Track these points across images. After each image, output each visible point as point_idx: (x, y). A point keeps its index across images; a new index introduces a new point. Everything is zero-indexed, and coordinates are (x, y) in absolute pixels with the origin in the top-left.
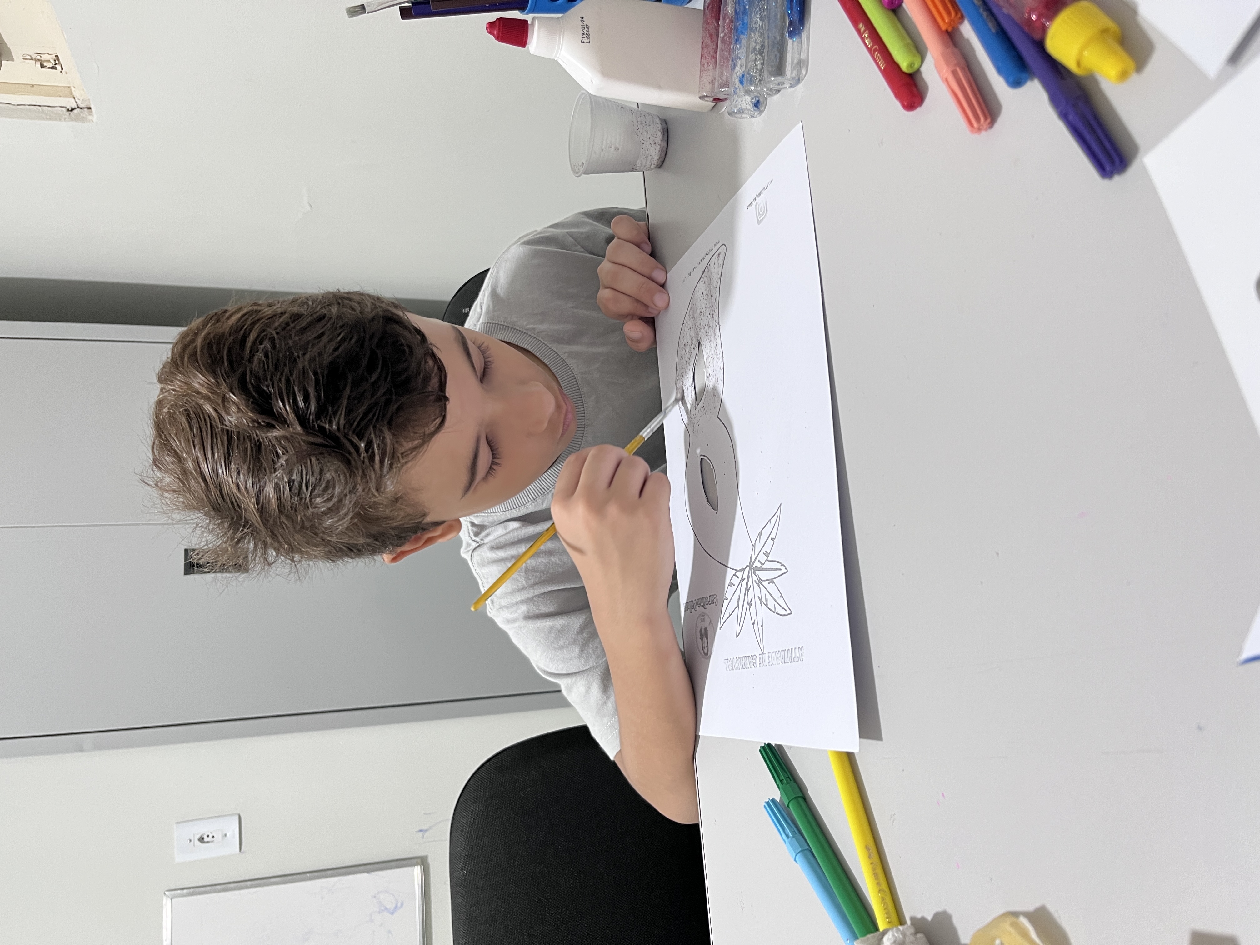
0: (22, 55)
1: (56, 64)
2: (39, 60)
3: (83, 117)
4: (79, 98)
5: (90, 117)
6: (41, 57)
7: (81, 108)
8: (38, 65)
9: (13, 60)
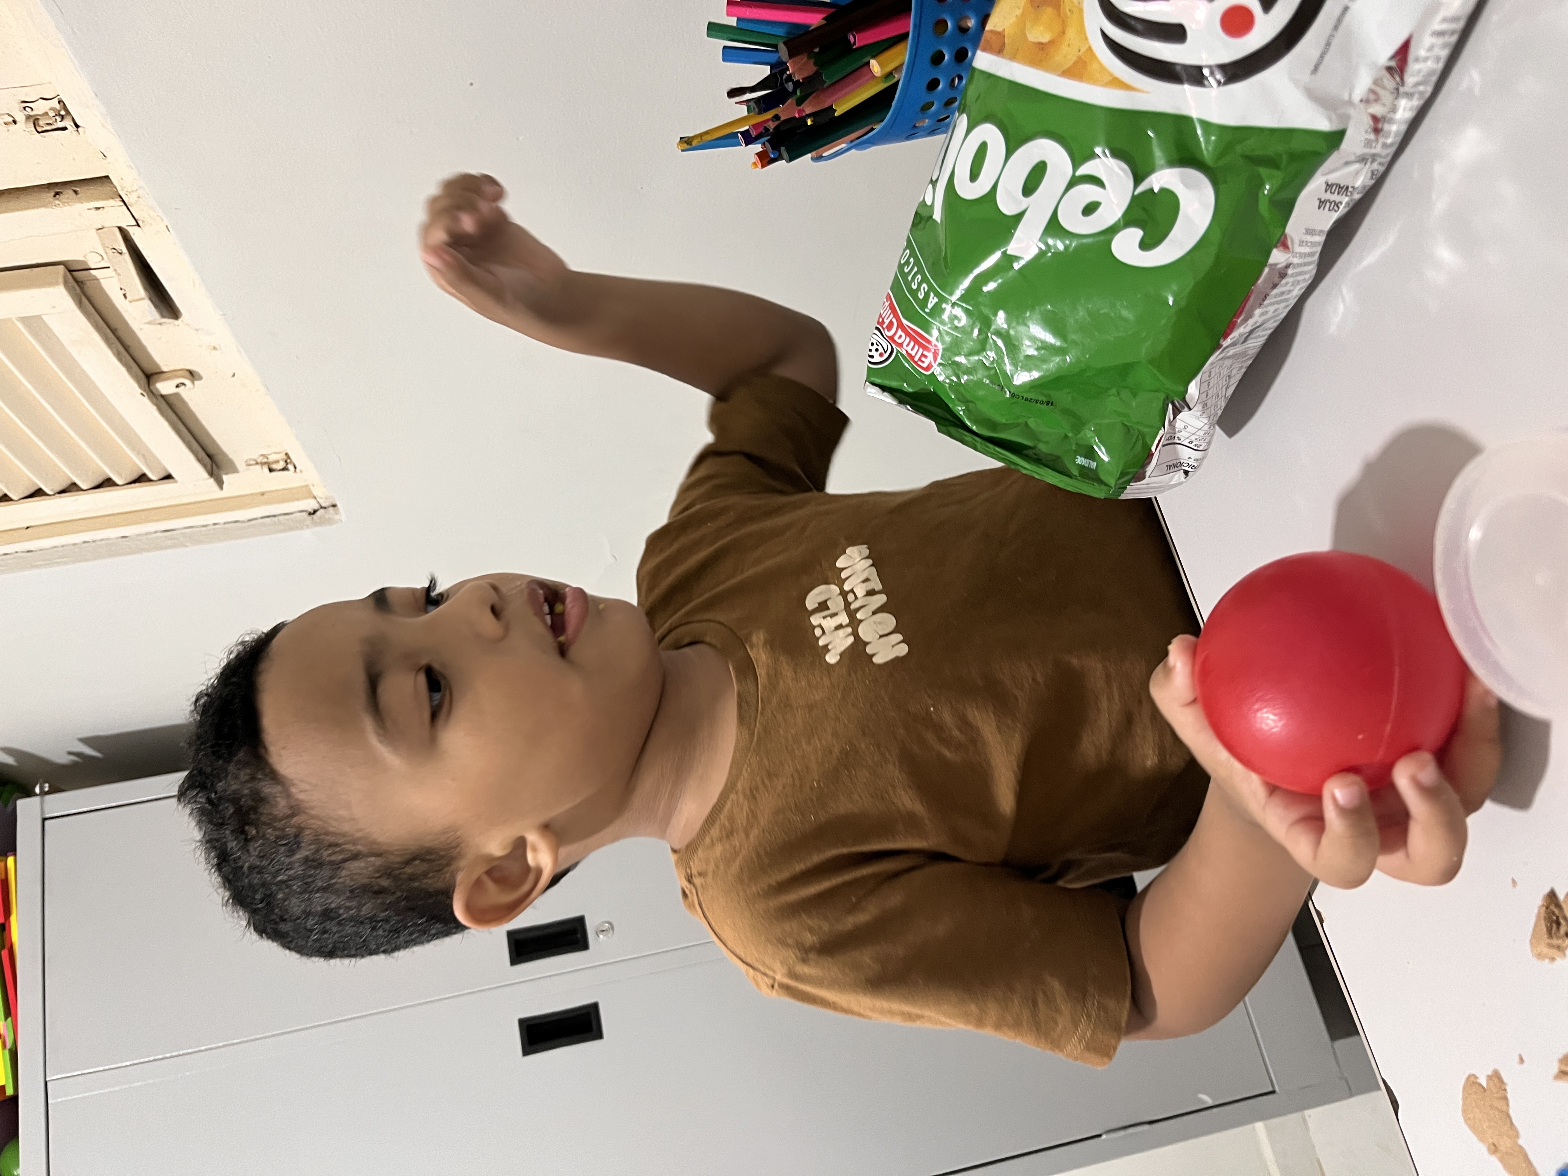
0: (244, 463)
1: (287, 464)
2: (266, 463)
3: (329, 519)
4: (322, 496)
5: (337, 517)
6: (268, 458)
7: (325, 508)
8: (266, 470)
9: (234, 470)
